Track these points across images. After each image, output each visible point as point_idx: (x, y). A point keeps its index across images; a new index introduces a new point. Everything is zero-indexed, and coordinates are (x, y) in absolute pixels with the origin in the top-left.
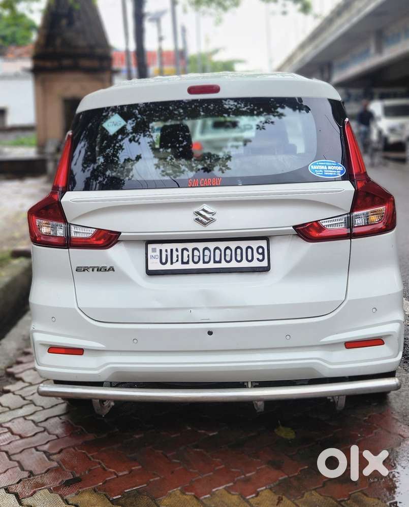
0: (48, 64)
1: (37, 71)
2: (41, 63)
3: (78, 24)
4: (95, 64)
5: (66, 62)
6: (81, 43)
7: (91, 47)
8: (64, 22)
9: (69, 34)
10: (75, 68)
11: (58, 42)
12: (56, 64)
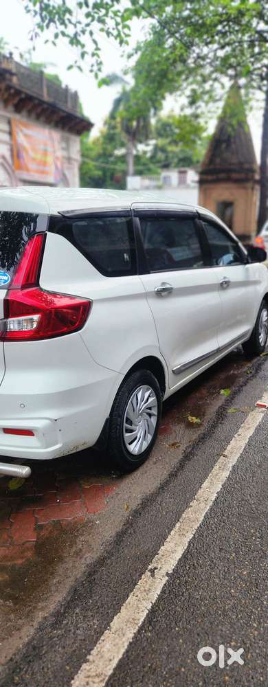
0: (209, 178)
1: (201, 182)
2: (205, 177)
3: (233, 146)
4: (242, 176)
5: (222, 176)
6: (234, 160)
7: (241, 164)
8: (224, 146)
9: (227, 155)
10: (228, 180)
11: (218, 160)
12: (214, 177)
